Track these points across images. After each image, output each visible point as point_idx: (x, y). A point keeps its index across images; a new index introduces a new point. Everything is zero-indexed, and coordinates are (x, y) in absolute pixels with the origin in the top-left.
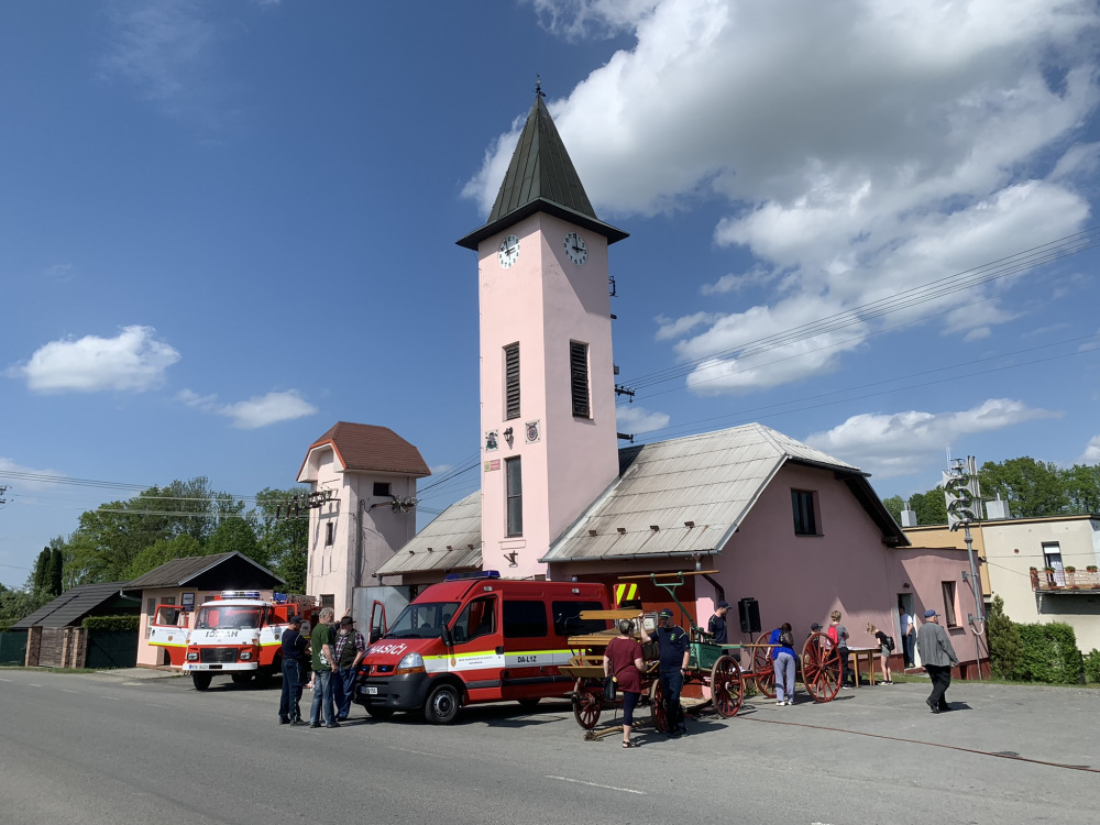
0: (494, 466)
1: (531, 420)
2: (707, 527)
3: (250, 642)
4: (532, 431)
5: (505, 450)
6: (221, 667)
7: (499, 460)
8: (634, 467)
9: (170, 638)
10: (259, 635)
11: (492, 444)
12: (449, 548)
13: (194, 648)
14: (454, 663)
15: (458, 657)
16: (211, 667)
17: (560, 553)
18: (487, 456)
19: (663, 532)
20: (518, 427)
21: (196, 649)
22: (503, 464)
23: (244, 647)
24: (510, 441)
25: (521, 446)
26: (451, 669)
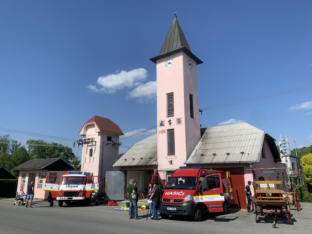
0: (163, 132)
1: (178, 117)
2: (249, 154)
3: (82, 190)
4: (179, 121)
5: (167, 127)
6: (72, 198)
7: (165, 130)
8: (204, 135)
9: (52, 188)
10: (85, 187)
11: (162, 124)
12: (142, 159)
13: (62, 191)
14: (202, 199)
15: (204, 197)
16: (68, 198)
17: (191, 161)
18: (160, 128)
19: (231, 155)
20: (174, 119)
21: (62, 192)
22: (166, 131)
23: (80, 191)
24: (170, 124)
25: (174, 125)
26: (201, 201)
